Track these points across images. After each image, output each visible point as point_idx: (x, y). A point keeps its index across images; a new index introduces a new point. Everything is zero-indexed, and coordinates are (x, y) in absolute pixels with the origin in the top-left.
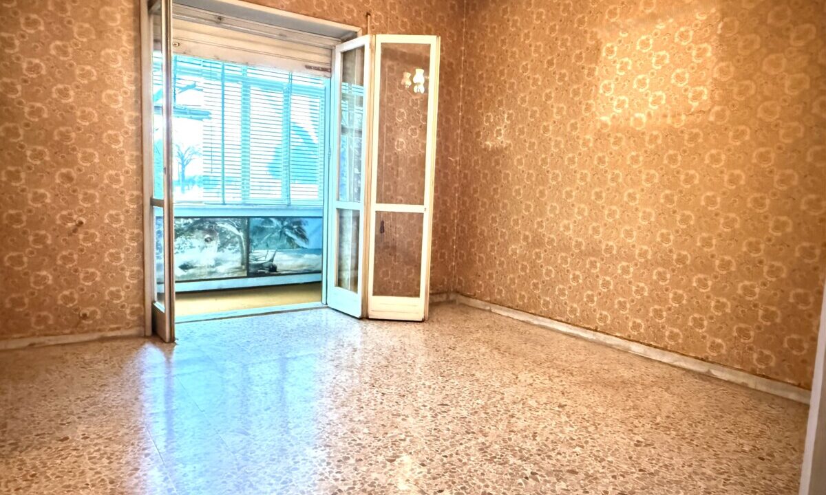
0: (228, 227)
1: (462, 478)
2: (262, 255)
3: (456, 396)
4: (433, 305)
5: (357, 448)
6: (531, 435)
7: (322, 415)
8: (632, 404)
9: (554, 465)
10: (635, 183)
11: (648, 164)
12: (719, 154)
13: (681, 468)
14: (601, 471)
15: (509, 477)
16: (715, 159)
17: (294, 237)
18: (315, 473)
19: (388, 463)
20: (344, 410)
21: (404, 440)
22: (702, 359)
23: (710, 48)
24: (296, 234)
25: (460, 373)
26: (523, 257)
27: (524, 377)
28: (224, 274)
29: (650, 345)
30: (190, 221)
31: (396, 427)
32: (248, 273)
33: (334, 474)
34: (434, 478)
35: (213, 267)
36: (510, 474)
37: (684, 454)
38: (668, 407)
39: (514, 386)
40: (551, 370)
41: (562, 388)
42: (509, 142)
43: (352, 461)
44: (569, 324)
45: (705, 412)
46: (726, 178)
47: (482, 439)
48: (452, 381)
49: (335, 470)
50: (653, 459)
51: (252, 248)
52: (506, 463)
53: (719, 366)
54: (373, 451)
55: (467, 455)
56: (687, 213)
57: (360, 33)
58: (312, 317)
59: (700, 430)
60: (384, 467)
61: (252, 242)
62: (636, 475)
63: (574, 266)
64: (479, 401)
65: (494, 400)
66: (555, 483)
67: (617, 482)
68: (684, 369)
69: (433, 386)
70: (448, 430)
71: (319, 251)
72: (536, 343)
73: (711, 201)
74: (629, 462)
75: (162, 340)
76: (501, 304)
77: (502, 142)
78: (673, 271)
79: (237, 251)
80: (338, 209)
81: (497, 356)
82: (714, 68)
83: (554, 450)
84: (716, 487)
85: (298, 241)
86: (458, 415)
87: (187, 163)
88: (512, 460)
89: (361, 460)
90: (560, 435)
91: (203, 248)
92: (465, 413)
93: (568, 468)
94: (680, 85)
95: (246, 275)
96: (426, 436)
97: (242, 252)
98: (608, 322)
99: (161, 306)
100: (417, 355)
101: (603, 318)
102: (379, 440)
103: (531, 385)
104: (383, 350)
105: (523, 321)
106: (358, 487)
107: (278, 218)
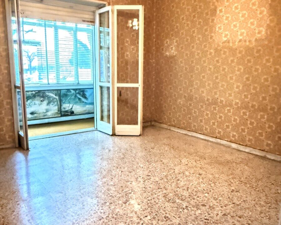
0: (51, 95)
1: (156, 210)
2: (67, 106)
3: (154, 171)
4: (144, 128)
5: (110, 198)
6: (186, 189)
7: (95, 183)
8: (231, 172)
9: (196, 203)
10: (233, 72)
11: (238, 64)
12: (269, 59)
13: (251, 202)
14: (216, 204)
15: (176, 209)
16: (268, 61)
17: (81, 98)
18: (92, 210)
19: (124, 204)
20: (105, 180)
21: (131, 193)
22: (262, 150)
23: (266, 10)
24: (82, 96)
25: (156, 160)
26: (184, 105)
27: (184, 161)
28: (50, 116)
29: (240, 144)
30: (34, 92)
31: (128, 187)
32: (61, 115)
33: (100, 210)
34: (144, 211)
35: (45, 113)
36: (177, 207)
37: (252, 195)
38: (246, 173)
39: (180, 166)
40: (196, 157)
41: (200, 166)
42: (176, 53)
43: (108, 204)
44: (204, 135)
45: (263, 175)
46: (273, 70)
47: (165, 191)
48: (152, 164)
49: (101, 208)
50: (239, 198)
51: (62, 103)
52: (175, 202)
53: (270, 153)
54: (117, 199)
55: (158, 199)
56: (256, 85)
57: (107, 4)
58: (90, 135)
59: (260, 183)
60: (122, 206)
61: (63, 101)
62: (231, 206)
63: (207, 109)
64: (164, 174)
65: (171, 172)
66: (196, 211)
67: (222, 209)
68: (254, 155)
69: (144, 167)
70: (150, 187)
71: (92, 104)
72: (190, 145)
73: (266, 80)
74: (228, 200)
75: (23, 149)
76: (175, 126)
77: (173, 53)
78: (250, 111)
79: (56, 105)
80: (100, 86)
81: (172, 151)
82: (267, 19)
83: (196, 195)
84: (265, 210)
85: (83, 100)
86: (155, 180)
87: (32, 61)
88: (178, 201)
89: (112, 203)
90: (199, 188)
91: (40, 104)
92: (157, 179)
93: (202, 204)
94: (252, 27)
95: (60, 116)
96: (141, 191)
97: (58, 105)
98: (222, 134)
99: (22, 133)
100: (137, 153)
101: (219, 133)
102: (120, 194)
103: (187, 165)
104: (122, 150)
105: (184, 134)
106: (110, 216)
107: (74, 89)
